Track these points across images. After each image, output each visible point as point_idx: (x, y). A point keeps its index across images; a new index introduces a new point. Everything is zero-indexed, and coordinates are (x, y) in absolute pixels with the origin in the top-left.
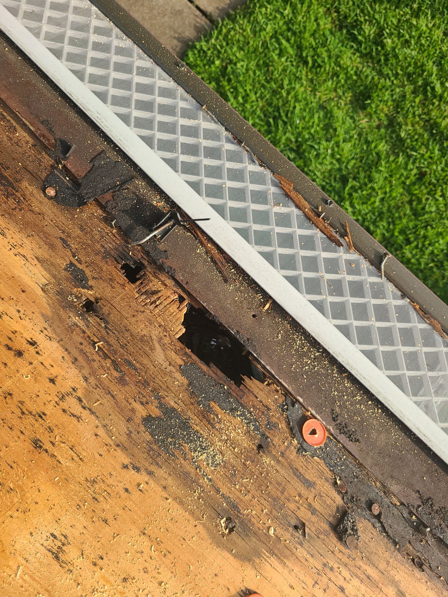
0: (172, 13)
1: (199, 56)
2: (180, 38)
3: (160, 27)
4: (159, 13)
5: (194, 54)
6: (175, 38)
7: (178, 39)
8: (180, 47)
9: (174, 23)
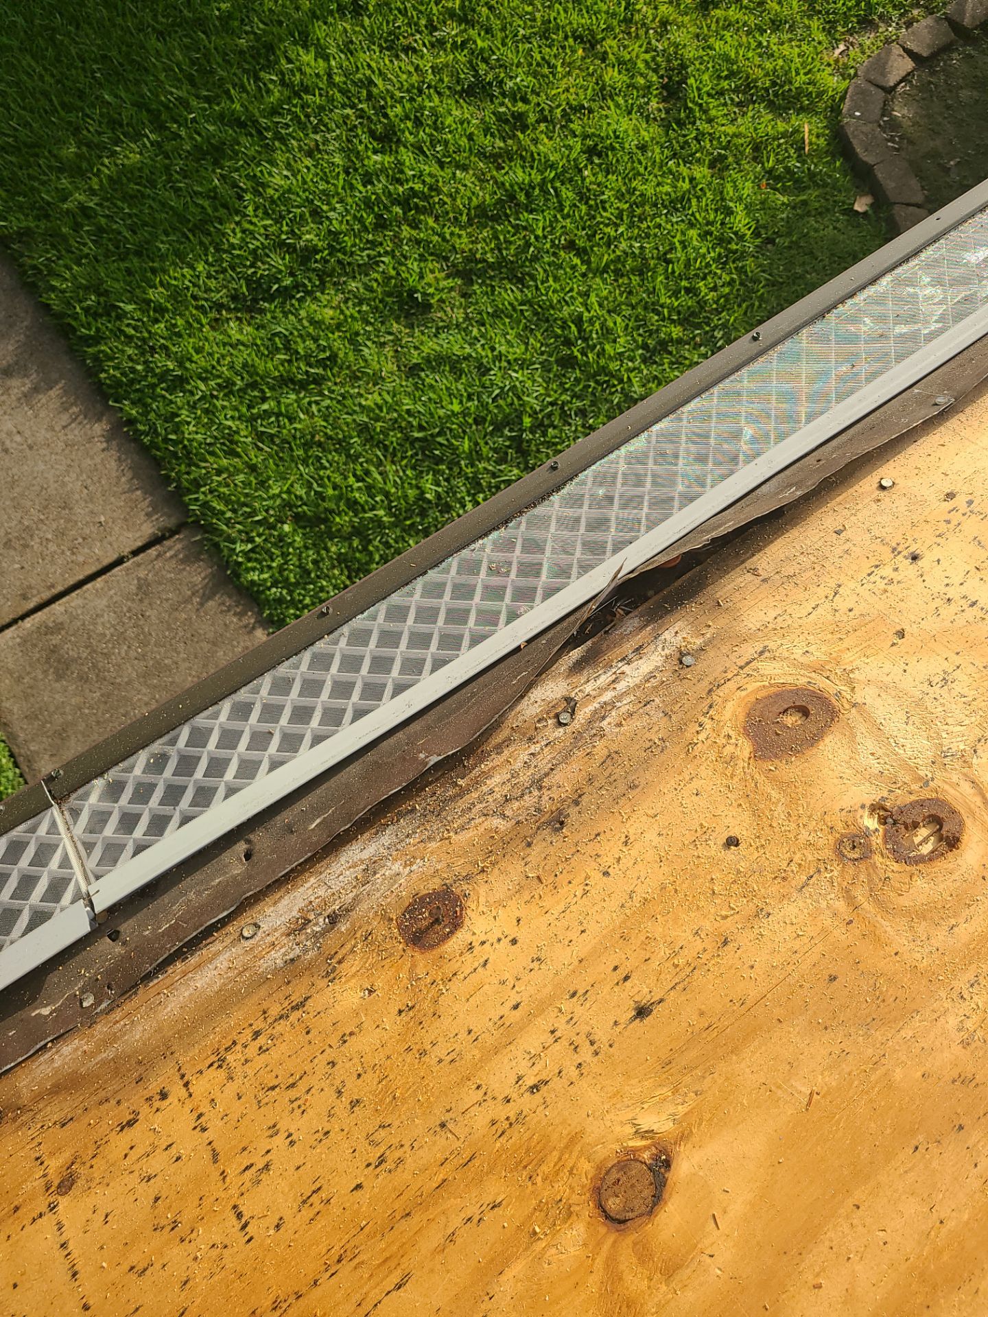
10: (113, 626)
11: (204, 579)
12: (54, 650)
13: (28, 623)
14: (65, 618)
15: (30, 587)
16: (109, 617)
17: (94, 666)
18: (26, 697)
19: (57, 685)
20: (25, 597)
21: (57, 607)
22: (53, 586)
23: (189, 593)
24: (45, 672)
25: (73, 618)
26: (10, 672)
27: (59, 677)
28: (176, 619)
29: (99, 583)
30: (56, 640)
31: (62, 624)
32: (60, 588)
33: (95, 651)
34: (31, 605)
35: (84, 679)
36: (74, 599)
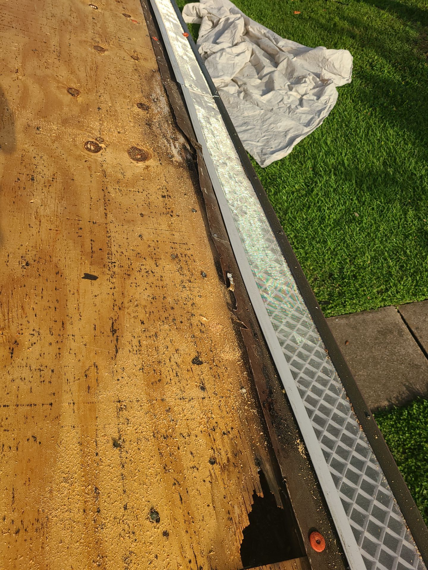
0: (409, 364)
1: (423, 412)
2: (409, 387)
3: (394, 371)
4: (397, 360)
5: (419, 408)
6: (405, 385)
7: (408, 388)
8: (406, 395)
9: (409, 373)
10: (399, 352)
11: (418, 389)
12: (391, 332)
13: (404, 327)
14: (405, 337)
15: (421, 331)
16: (403, 352)
17: (381, 343)
18: (373, 321)
19: (376, 330)
20: (417, 328)
21: (410, 336)
22: (421, 337)
23: (411, 382)
24: (382, 328)
25: (405, 341)
26: (384, 318)
27: (379, 332)
28: (398, 374)
29: (420, 351)
30: (396, 333)
31: (402, 336)
32: (420, 340)
33: (388, 344)
34: (413, 330)
35: (376, 338)
36: (413, 342)
